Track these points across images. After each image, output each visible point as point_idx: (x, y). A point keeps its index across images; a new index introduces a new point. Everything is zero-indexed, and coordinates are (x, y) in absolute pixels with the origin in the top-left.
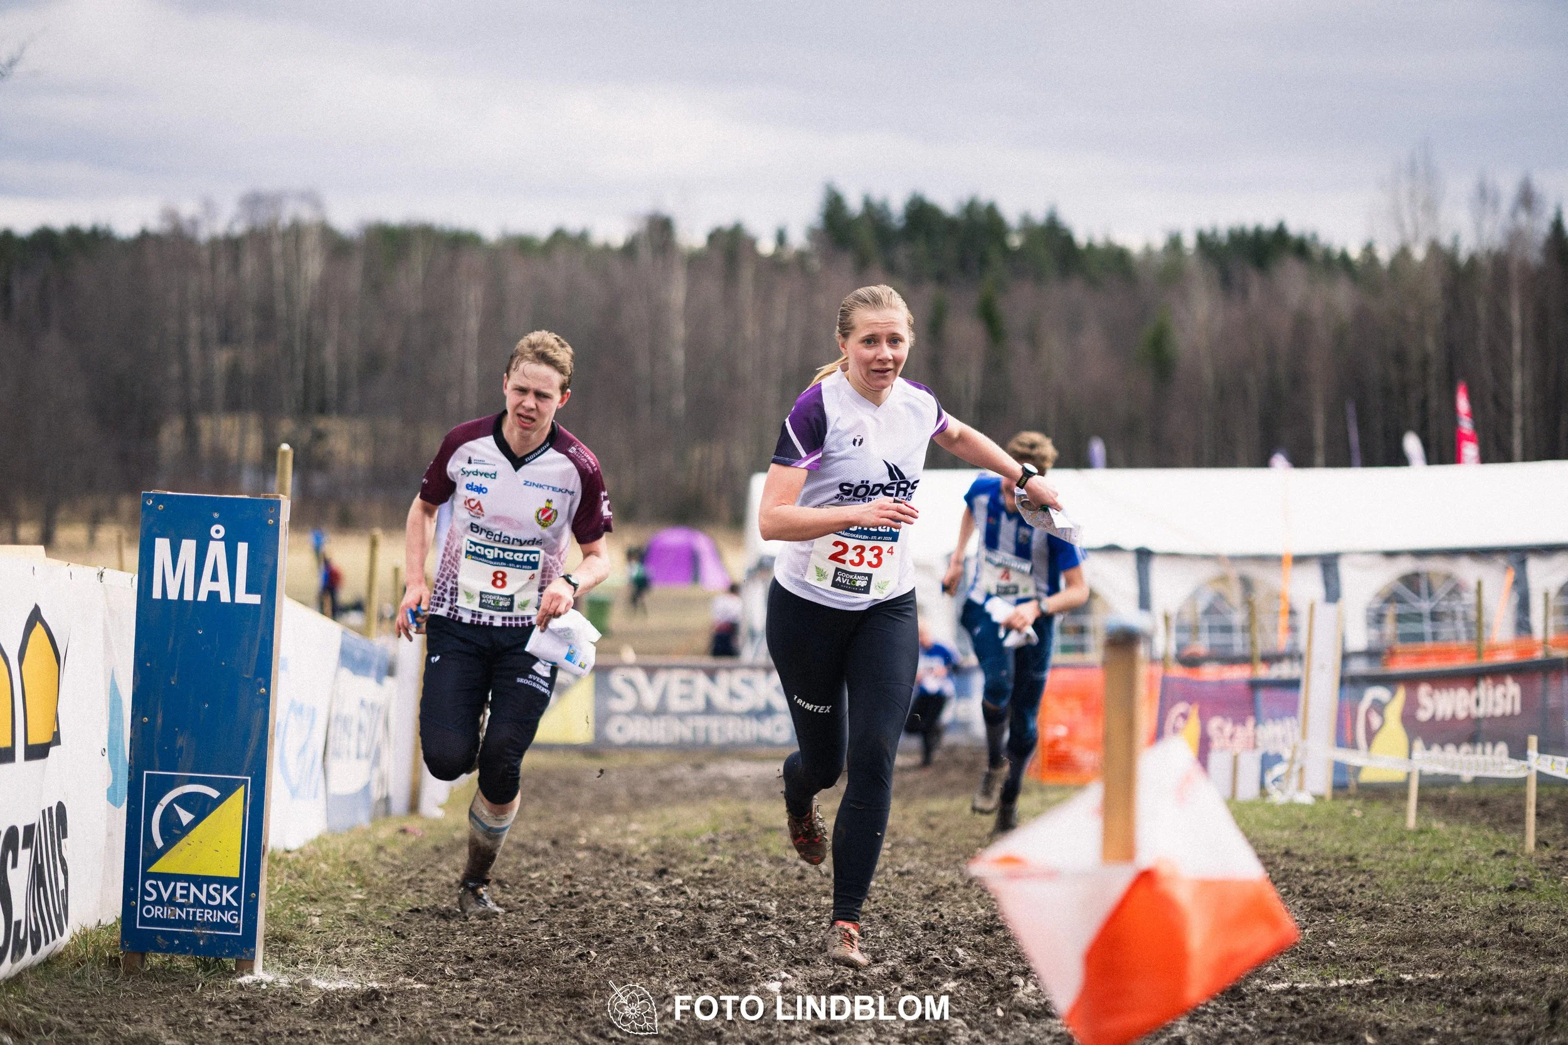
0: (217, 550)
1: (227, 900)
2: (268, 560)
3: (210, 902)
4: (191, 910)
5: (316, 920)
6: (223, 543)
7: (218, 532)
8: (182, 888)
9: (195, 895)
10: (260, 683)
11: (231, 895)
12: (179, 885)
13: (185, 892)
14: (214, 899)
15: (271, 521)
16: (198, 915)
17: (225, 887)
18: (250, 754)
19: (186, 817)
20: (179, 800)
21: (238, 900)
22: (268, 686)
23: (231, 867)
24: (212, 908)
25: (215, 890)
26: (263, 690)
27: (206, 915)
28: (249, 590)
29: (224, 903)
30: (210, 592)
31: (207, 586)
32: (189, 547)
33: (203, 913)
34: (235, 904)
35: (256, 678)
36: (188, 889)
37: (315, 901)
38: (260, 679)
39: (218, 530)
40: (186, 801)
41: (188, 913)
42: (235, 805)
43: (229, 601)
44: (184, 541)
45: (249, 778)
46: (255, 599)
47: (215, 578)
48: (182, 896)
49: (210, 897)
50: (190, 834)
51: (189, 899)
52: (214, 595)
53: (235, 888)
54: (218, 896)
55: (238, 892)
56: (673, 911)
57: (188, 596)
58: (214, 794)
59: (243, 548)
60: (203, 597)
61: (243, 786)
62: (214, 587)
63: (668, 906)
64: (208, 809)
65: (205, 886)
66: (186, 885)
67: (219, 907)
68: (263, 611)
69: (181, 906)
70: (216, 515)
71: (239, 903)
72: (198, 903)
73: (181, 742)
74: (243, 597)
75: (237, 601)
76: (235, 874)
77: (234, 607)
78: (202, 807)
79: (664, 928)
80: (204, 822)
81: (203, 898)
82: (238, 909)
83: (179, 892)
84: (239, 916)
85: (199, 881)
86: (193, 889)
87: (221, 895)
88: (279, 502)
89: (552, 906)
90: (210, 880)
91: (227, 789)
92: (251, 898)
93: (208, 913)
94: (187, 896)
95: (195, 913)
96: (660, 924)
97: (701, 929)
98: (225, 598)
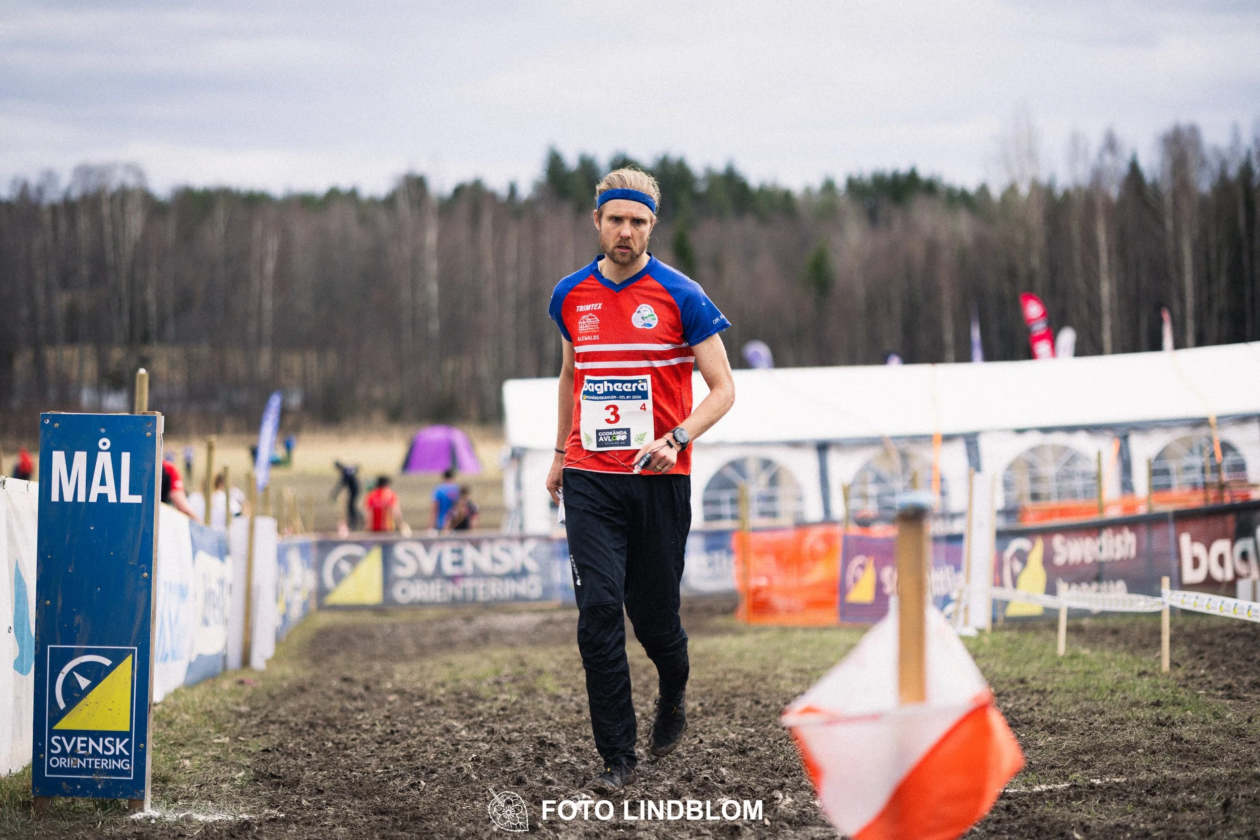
0: (104, 459)
1: (120, 750)
2: (148, 466)
3: (106, 753)
4: (90, 760)
5: (187, 762)
6: (109, 453)
7: (104, 444)
8: (82, 742)
9: (93, 746)
10: (143, 568)
11: (123, 746)
12: (79, 739)
13: (84, 745)
14: (109, 750)
15: (149, 434)
16: (96, 763)
17: (118, 740)
18: (136, 629)
19: (84, 682)
20: (77, 669)
21: (129, 751)
22: (150, 572)
23: (123, 723)
24: (108, 757)
25: (110, 742)
26: (146, 574)
27: (103, 764)
28: (132, 492)
29: (118, 753)
30: (100, 495)
31: (96, 489)
32: (80, 458)
33: (100, 762)
34: (127, 753)
35: (139, 564)
36: (87, 742)
37: (183, 745)
38: (143, 566)
39: (105, 443)
40: (83, 669)
41: (87, 762)
42: (125, 671)
43: (115, 501)
44: (77, 453)
45: (136, 648)
46: (137, 499)
47: (103, 482)
48: (82, 748)
49: (105, 748)
50: (87, 697)
51: (88, 751)
52: (102, 497)
53: (127, 740)
54: (112, 748)
55: (129, 743)
56: (481, 744)
57: (81, 498)
58: (107, 662)
59: (126, 457)
60: (93, 499)
61: (131, 656)
62: (103, 490)
63: (476, 740)
64: (102, 673)
65: (101, 739)
66: (85, 739)
67: (114, 757)
68: (144, 510)
69: (82, 757)
70: (103, 430)
71: (130, 752)
72: (95, 753)
73: (78, 620)
74: (127, 498)
75: (122, 501)
76: (128, 730)
77: (120, 506)
78: (97, 674)
79: (477, 759)
80: (100, 685)
81: (100, 750)
82: (129, 757)
83: (79, 745)
84: (130, 763)
85: (96, 735)
86: (91, 742)
87: (115, 746)
88: (155, 417)
89: (378, 743)
90: (105, 734)
91: (118, 657)
92: (141, 748)
93: (105, 762)
94: (86, 748)
95: (93, 762)
96: (474, 756)
97: (508, 759)
98: (112, 499)
